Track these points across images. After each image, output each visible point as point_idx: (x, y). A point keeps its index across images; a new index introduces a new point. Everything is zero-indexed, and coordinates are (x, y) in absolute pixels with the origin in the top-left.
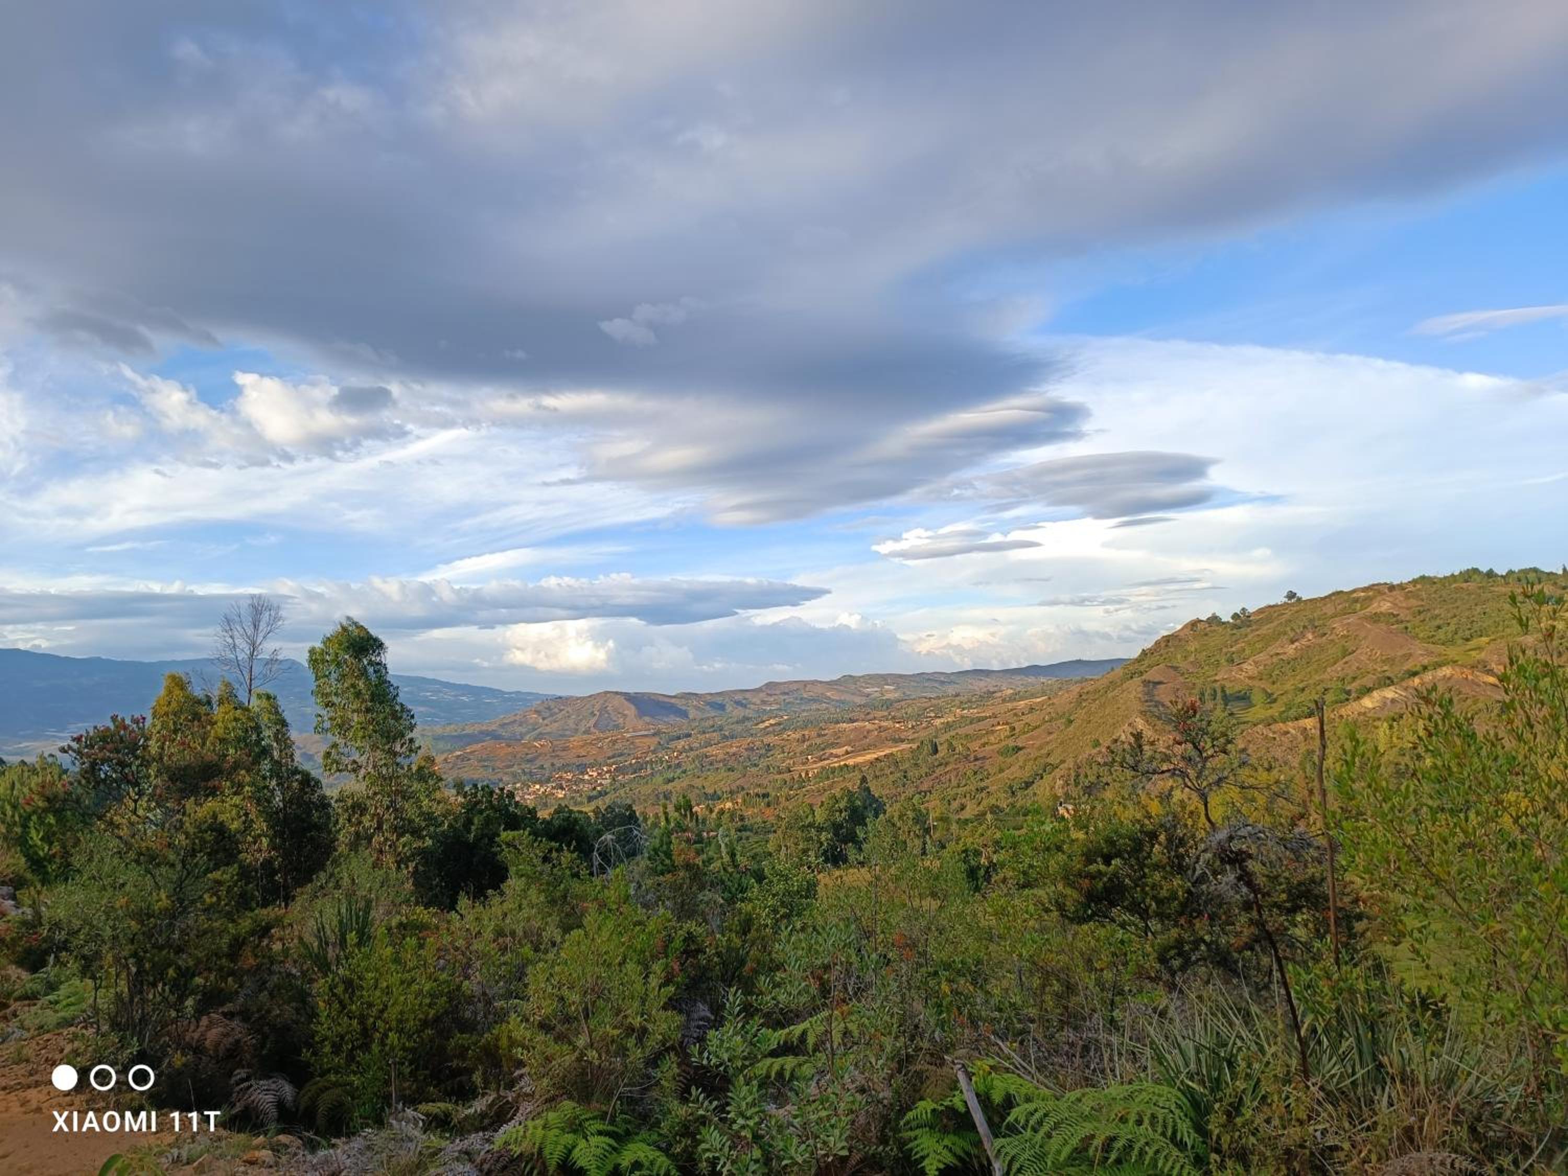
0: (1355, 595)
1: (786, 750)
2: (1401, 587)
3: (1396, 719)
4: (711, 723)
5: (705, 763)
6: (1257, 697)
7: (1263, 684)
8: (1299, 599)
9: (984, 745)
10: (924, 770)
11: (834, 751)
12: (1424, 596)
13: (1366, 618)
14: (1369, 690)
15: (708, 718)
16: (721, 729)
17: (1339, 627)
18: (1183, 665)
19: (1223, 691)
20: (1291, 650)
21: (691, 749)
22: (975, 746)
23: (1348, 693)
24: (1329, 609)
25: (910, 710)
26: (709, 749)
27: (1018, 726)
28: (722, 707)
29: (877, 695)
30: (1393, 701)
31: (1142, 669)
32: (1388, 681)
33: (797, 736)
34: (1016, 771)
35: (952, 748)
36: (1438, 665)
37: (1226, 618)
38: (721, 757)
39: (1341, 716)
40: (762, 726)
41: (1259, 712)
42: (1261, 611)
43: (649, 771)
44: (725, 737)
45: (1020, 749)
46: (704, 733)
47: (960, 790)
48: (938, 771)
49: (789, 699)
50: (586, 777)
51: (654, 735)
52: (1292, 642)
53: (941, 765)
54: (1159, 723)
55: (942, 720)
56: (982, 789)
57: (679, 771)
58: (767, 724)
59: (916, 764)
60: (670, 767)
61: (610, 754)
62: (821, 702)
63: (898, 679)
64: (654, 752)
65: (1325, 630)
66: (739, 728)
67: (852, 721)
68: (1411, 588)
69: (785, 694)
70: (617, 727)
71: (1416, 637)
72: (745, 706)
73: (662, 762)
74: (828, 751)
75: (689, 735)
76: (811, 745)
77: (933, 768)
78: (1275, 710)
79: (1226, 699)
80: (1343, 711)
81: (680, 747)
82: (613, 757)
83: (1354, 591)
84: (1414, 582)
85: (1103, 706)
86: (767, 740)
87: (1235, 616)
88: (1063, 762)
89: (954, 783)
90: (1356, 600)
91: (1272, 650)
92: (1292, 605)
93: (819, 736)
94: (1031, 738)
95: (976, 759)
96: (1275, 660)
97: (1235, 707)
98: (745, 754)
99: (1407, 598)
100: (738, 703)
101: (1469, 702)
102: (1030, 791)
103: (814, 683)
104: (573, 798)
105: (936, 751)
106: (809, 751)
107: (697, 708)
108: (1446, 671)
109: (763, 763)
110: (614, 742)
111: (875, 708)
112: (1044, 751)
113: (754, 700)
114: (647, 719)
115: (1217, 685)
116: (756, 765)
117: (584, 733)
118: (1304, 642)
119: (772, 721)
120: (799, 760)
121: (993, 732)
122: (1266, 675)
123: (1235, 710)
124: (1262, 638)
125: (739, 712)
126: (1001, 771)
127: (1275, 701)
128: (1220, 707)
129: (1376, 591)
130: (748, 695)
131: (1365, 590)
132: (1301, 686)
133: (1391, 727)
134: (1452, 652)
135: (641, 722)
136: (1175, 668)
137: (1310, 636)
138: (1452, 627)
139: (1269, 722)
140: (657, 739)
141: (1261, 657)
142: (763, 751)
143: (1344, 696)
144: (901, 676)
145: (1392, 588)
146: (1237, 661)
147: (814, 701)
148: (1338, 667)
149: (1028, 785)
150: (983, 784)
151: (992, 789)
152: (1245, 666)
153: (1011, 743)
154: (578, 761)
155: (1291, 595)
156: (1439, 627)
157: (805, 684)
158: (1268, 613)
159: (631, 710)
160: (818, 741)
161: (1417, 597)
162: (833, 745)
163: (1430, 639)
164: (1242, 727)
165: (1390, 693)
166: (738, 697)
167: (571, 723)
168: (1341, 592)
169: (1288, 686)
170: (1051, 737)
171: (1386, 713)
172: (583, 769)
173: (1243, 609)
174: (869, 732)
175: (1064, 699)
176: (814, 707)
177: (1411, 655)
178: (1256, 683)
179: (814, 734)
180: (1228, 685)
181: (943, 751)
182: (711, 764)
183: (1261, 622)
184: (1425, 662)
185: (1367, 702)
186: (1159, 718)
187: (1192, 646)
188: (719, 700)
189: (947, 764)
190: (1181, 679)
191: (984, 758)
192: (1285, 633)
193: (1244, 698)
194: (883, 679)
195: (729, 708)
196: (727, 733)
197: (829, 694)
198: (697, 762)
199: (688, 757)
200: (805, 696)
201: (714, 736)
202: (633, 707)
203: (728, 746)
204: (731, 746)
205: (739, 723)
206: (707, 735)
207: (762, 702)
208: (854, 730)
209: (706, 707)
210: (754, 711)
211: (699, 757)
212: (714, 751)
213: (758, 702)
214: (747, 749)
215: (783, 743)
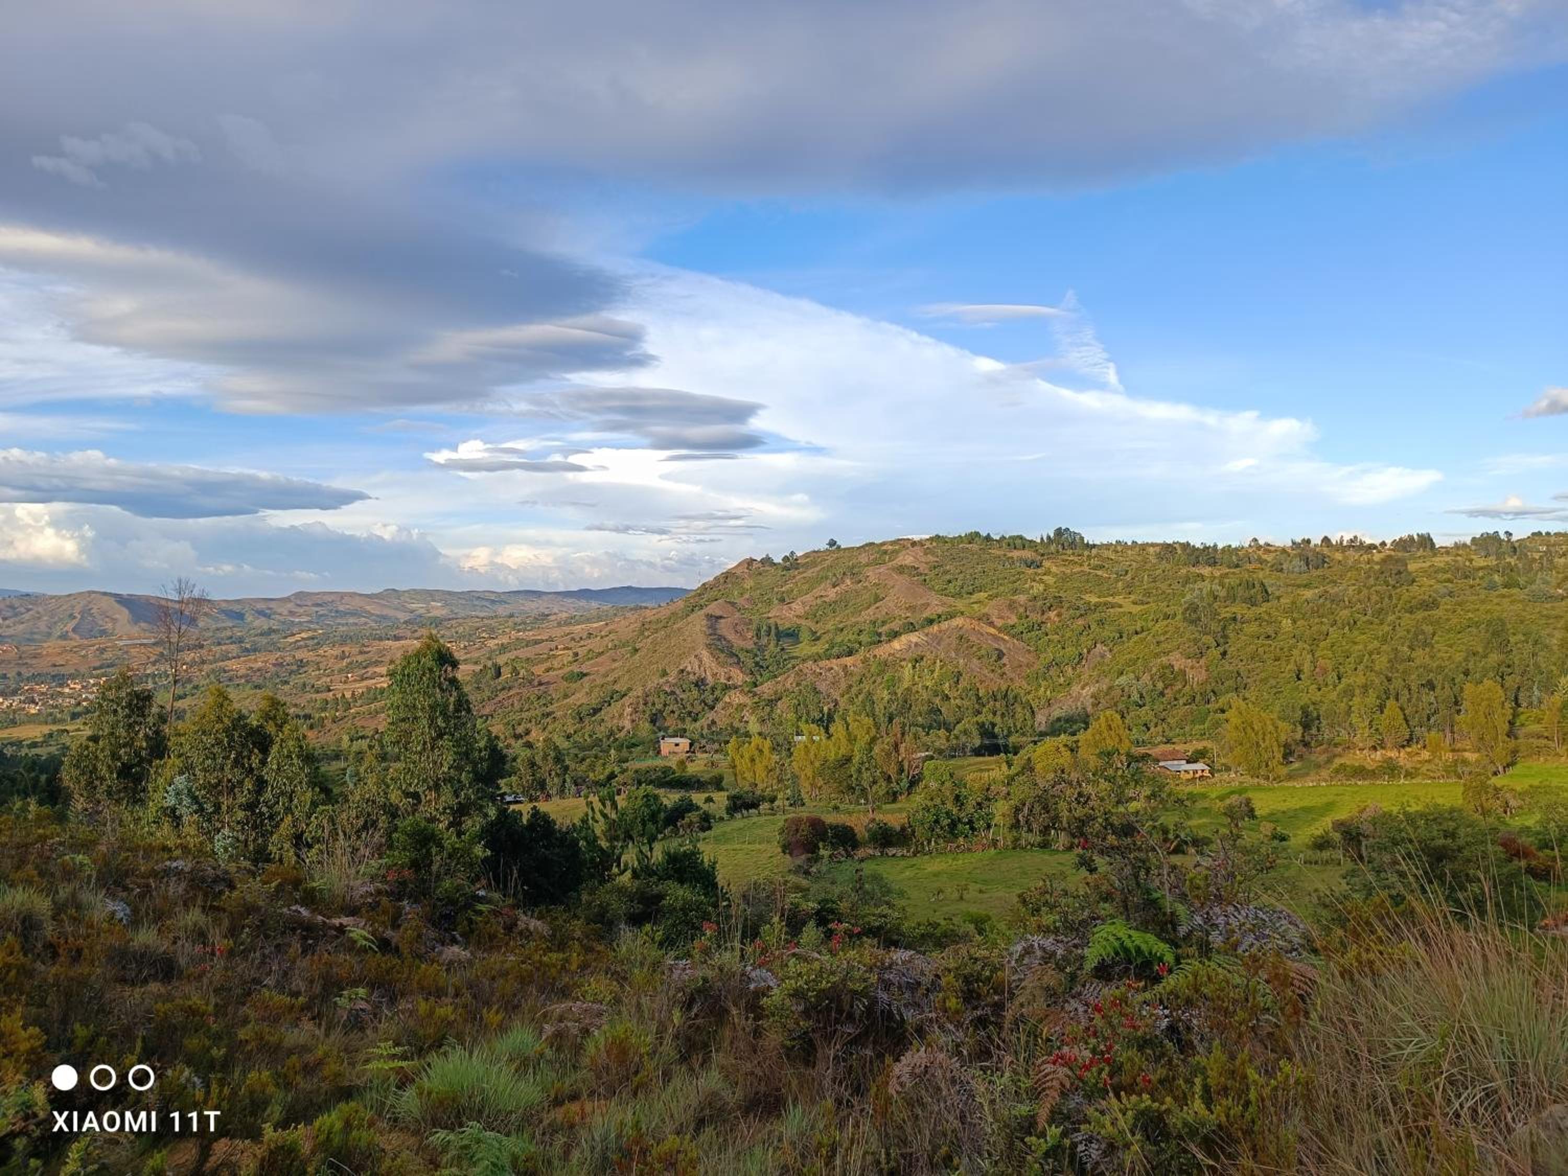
0: (884, 548)
1: (322, 666)
2: (921, 543)
3: (917, 660)
4: (229, 633)
5: (223, 678)
6: (805, 636)
7: (810, 623)
8: (839, 547)
9: (548, 670)
10: (487, 693)
11: (378, 670)
12: (940, 553)
13: (893, 569)
14: (895, 635)
15: (225, 629)
16: (241, 640)
17: (872, 574)
18: (740, 601)
19: (777, 628)
20: (832, 594)
21: (203, 662)
22: (538, 670)
23: (880, 635)
24: (864, 559)
25: (461, 630)
26: (226, 663)
27: (582, 652)
28: (240, 616)
29: (422, 611)
30: (916, 645)
31: (702, 602)
32: (911, 628)
33: (337, 651)
34: (581, 697)
35: (515, 671)
36: (951, 616)
37: (778, 559)
38: (243, 672)
39: (875, 656)
40: (292, 639)
41: (805, 648)
42: (806, 555)
44: (247, 650)
45: (585, 675)
46: (219, 644)
47: (524, 715)
48: (501, 696)
49: (322, 611)
50: (66, 689)
51: (154, 644)
52: (834, 586)
53: (503, 689)
54: (722, 656)
55: (496, 641)
56: (548, 714)
57: (189, 686)
58: (298, 637)
59: (478, 688)
60: (177, 681)
61: (97, 663)
62: (361, 616)
63: (447, 596)
64: (155, 663)
65: (861, 577)
66: (264, 640)
67: (397, 638)
68: (928, 545)
69: (317, 605)
70: (103, 633)
71: (932, 589)
72: (269, 616)
73: (168, 676)
74: (371, 670)
75: (202, 647)
76: (351, 663)
77: (495, 692)
78: (820, 648)
79: (779, 635)
80: (876, 652)
81: (188, 659)
82: (101, 667)
83: (883, 544)
84: (931, 539)
85: (668, 636)
86: (299, 655)
87: (786, 559)
88: (630, 689)
89: (517, 706)
90: (885, 552)
91: (817, 592)
92: (833, 552)
93: (361, 653)
94: (597, 665)
95: (540, 684)
96: (819, 601)
97: (785, 642)
98: (273, 669)
99: (926, 554)
100: (261, 613)
101: (974, 649)
102: (597, 717)
103: (353, 595)
104: (50, 714)
105: (499, 674)
106: (350, 668)
107: (210, 615)
108: (958, 621)
109: (295, 680)
110: (102, 651)
111: (422, 627)
112: (610, 679)
113: (279, 611)
114: (145, 624)
115: (771, 621)
116: (286, 683)
117: (59, 636)
118: (843, 586)
119: (304, 635)
120: (337, 677)
121: (555, 656)
122: (812, 615)
123: (785, 646)
124: (807, 580)
125: (262, 623)
126: (566, 696)
127: (818, 639)
128: (773, 643)
129: (902, 544)
131: (893, 543)
132: (841, 626)
133: (914, 667)
134: (960, 604)
135: (135, 628)
136: (733, 604)
137: (848, 582)
138: (959, 583)
139: (816, 658)
140: (160, 649)
141: (808, 597)
142: (295, 667)
143: (877, 638)
144: (449, 593)
145: (914, 544)
146: (787, 600)
147: (353, 614)
148: (871, 611)
149: (596, 711)
150: (548, 710)
151: (558, 714)
152: (793, 605)
153: (576, 669)
154: (54, 670)
155: (832, 543)
156: (950, 582)
157: (342, 595)
158: (814, 557)
159: (123, 615)
160: (360, 658)
161: (933, 554)
162: (377, 663)
163: (943, 592)
164: (793, 662)
165: (914, 638)
166: (260, 606)
167: (41, 624)
168: (872, 544)
169: (830, 626)
170: (616, 665)
171: (909, 655)
172: (58, 679)
173: (792, 553)
175: (626, 626)
176: (351, 620)
177: (928, 605)
178: (803, 622)
179: (355, 650)
180: (779, 622)
181: (506, 674)
182: (231, 679)
183: (807, 566)
184: (940, 612)
185: (896, 645)
186: (722, 651)
187: (749, 584)
188: (237, 608)
189: (510, 688)
190: (737, 615)
191: (548, 683)
192: (827, 578)
193: (793, 635)
194: (431, 595)
195: (249, 618)
196: (248, 646)
197: (368, 608)
198: (212, 677)
199: (201, 670)
200: (341, 608)
201: (234, 649)
202: (126, 611)
203: (250, 661)
204: (256, 660)
205: (262, 634)
206: (224, 648)
207: (291, 613)
208: (398, 649)
209: (223, 617)
210: (284, 623)
211: (213, 671)
212: (232, 665)
213: (286, 613)
214: (274, 665)
215: (319, 659)
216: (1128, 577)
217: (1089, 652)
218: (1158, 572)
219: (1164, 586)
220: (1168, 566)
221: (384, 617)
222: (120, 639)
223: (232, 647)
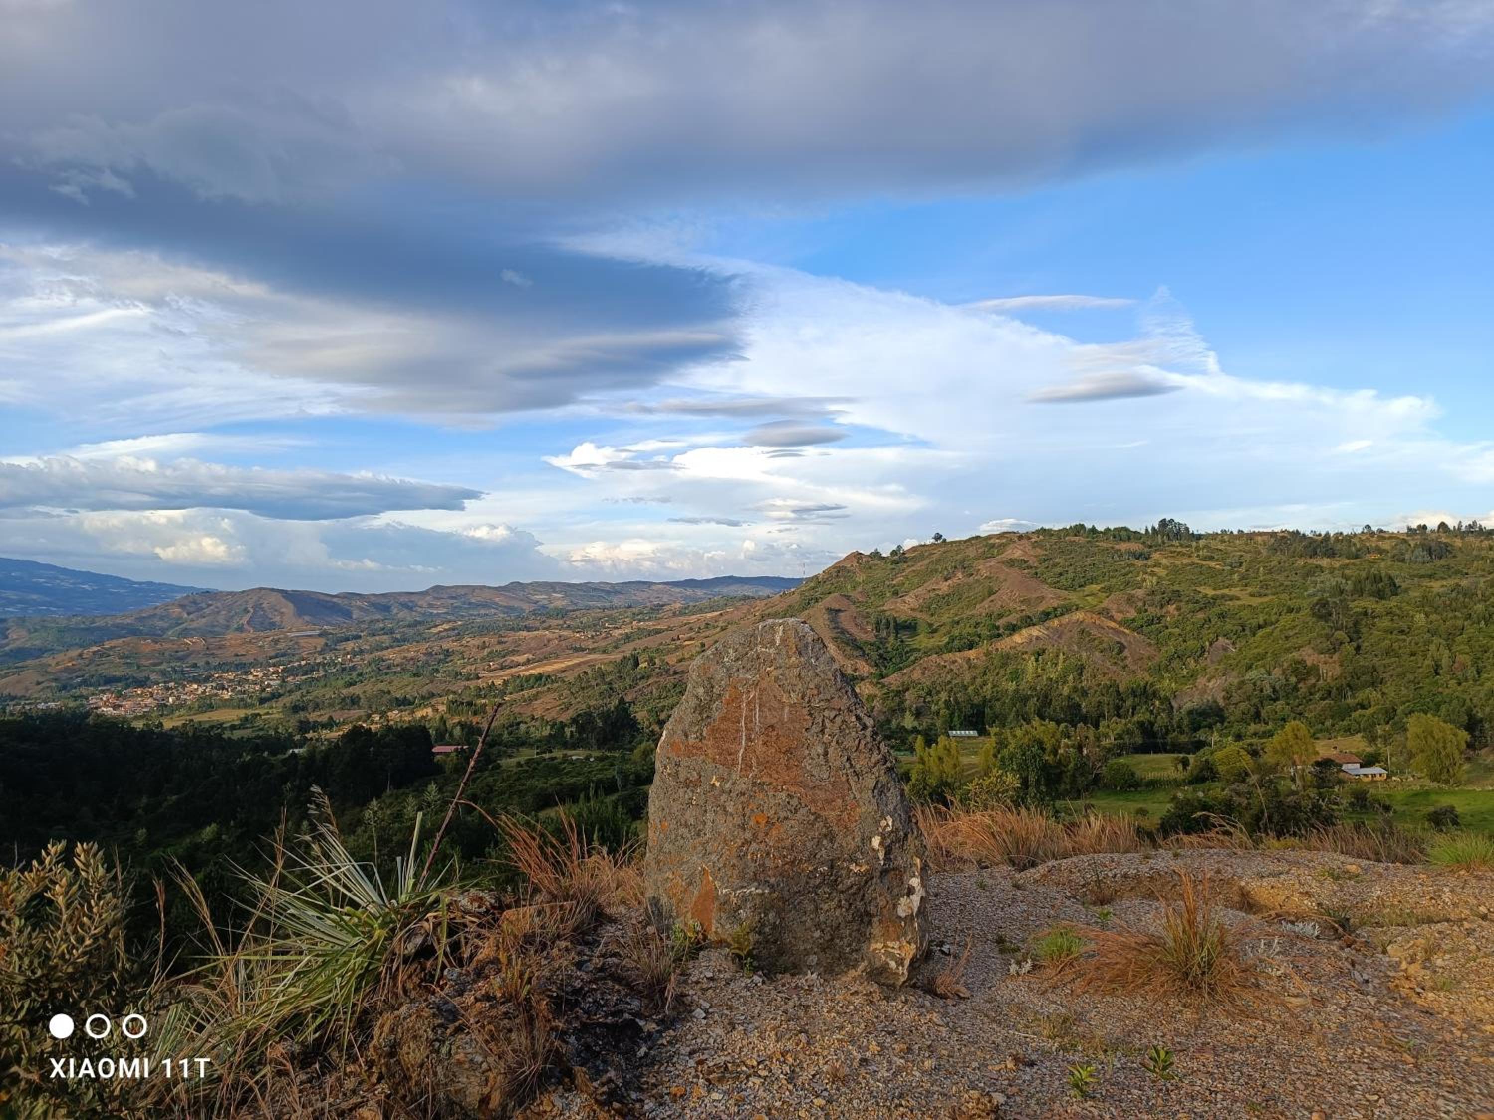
0: (991, 541)
1: (466, 655)
2: (1028, 536)
3: (1040, 654)
4: (382, 625)
5: (382, 669)
6: (922, 628)
7: (925, 616)
8: (945, 541)
10: (629, 682)
11: (515, 659)
12: (1047, 545)
13: (1003, 563)
14: (1014, 628)
15: (375, 620)
16: (392, 631)
17: (983, 568)
18: (854, 595)
19: (894, 621)
20: (944, 587)
21: (364, 652)
23: (998, 628)
24: (972, 552)
25: (584, 620)
26: (385, 652)
28: (386, 609)
29: (547, 602)
30: (1037, 638)
32: (1029, 621)
33: (475, 642)
36: (1068, 610)
38: (398, 661)
39: (997, 649)
40: (434, 630)
41: (923, 640)
43: (322, 673)
44: (397, 640)
46: (374, 635)
48: (641, 684)
49: (457, 603)
50: (251, 677)
51: (320, 635)
52: (946, 580)
53: (643, 678)
54: (848, 648)
55: (620, 631)
57: (354, 674)
58: (440, 628)
59: (620, 677)
60: (344, 669)
61: (273, 654)
62: (491, 608)
63: (568, 589)
64: (320, 653)
65: (971, 571)
66: (411, 632)
67: (529, 629)
68: (1035, 538)
69: (452, 598)
70: (274, 625)
72: (411, 609)
73: (335, 664)
74: (511, 659)
75: (360, 637)
76: (491, 652)
77: (636, 681)
78: (938, 640)
79: (897, 628)
80: (998, 645)
81: (349, 649)
82: (276, 656)
83: (990, 537)
86: (443, 645)
90: (992, 546)
91: (929, 585)
93: (500, 643)
95: (676, 673)
97: (903, 635)
98: (423, 658)
100: (405, 606)
101: (1096, 642)
103: (481, 588)
104: (242, 700)
105: (637, 664)
106: (491, 657)
107: (361, 609)
108: (1078, 616)
109: (445, 669)
110: (277, 642)
111: (550, 617)
113: (420, 603)
114: (307, 618)
115: (889, 614)
116: (437, 671)
117: (237, 629)
118: (955, 580)
119: (446, 626)
120: (482, 665)
122: (927, 608)
123: (904, 638)
124: (916, 574)
125: (407, 615)
127: (936, 631)
128: (893, 636)
130: (413, 598)
132: (957, 618)
133: (1037, 660)
135: (300, 621)
136: (848, 597)
137: (960, 575)
138: (1071, 576)
140: (322, 641)
141: (920, 591)
142: (442, 656)
143: (995, 632)
144: (568, 585)
145: (1021, 536)
146: (900, 594)
147: (484, 606)
148: (985, 604)
152: (907, 598)
154: (237, 660)
156: (1061, 575)
157: (473, 589)
158: (921, 551)
159: (289, 609)
160: (499, 648)
162: (515, 653)
163: (1056, 585)
166: (402, 599)
167: (221, 619)
169: (945, 619)
171: (1031, 649)
172: (244, 667)
173: (878, 550)
174: (549, 640)
176: (484, 612)
177: (1043, 598)
179: (494, 640)
180: (896, 615)
182: (389, 667)
186: (847, 644)
187: (860, 577)
188: (384, 601)
189: (649, 677)
190: (854, 608)
192: (937, 571)
193: (910, 627)
194: (552, 587)
195: (396, 611)
196: (398, 636)
197: (497, 600)
198: (373, 665)
199: (363, 660)
200: (473, 601)
201: (386, 639)
202: (291, 605)
203: (403, 650)
204: (409, 651)
205: (409, 626)
206: (377, 638)
207: (431, 606)
208: (533, 638)
209: (372, 609)
210: (424, 614)
211: (374, 660)
212: (389, 654)
213: (425, 605)
214: (425, 654)
215: (462, 649)
216: (1242, 570)
217: (1211, 645)
218: (1273, 564)
219: (1281, 578)
220: (1284, 558)
221: (511, 609)
222: (290, 631)
223: (385, 637)
